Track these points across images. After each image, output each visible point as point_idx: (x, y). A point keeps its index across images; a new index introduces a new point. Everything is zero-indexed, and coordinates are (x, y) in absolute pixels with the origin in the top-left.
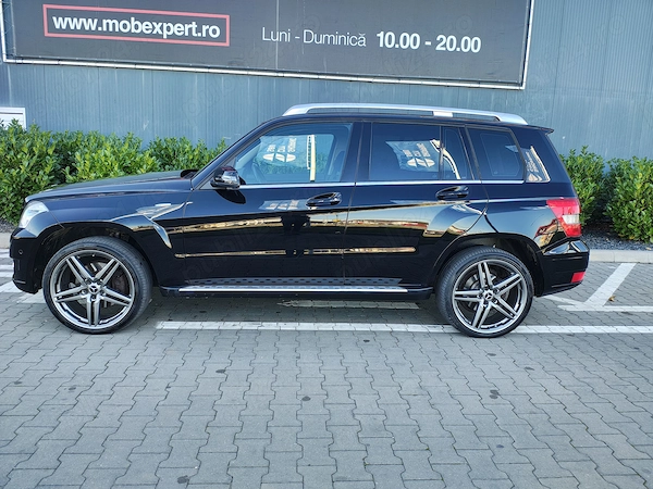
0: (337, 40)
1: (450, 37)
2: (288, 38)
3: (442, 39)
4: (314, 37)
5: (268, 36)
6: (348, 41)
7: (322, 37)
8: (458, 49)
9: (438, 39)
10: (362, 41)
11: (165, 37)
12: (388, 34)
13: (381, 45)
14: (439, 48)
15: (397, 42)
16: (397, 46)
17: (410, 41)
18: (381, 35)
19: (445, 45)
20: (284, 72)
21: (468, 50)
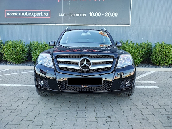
0: (78, 15)
1: (109, 13)
2: (66, 15)
3: (107, 14)
4: (72, 14)
5: (60, 15)
6: (81, 15)
7: (75, 14)
8: (111, 16)
9: (106, 13)
10: (85, 15)
12: (92, 13)
13: (90, 16)
14: (106, 16)
15: (95, 15)
17: (98, 14)
18: (90, 13)
19: (107, 15)
20: (65, 24)
21: (114, 16)
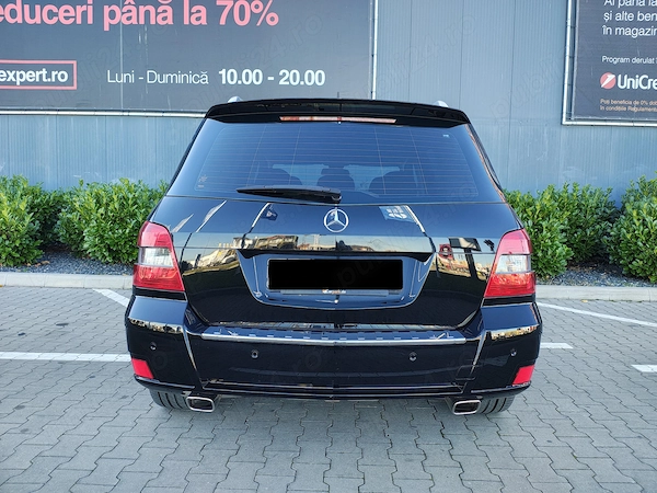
0: (179, 79)
1: (293, 72)
2: (132, 79)
3: (284, 74)
4: (157, 77)
5: (113, 78)
6: (191, 79)
7: (166, 77)
8: (302, 83)
9: (281, 73)
10: (204, 79)
11: (18, 83)
12: (229, 72)
13: (224, 82)
14: (282, 82)
15: (240, 78)
16: (240, 82)
17: (252, 76)
18: (223, 72)
19: (288, 80)
20: (129, 111)
21: (312, 83)
